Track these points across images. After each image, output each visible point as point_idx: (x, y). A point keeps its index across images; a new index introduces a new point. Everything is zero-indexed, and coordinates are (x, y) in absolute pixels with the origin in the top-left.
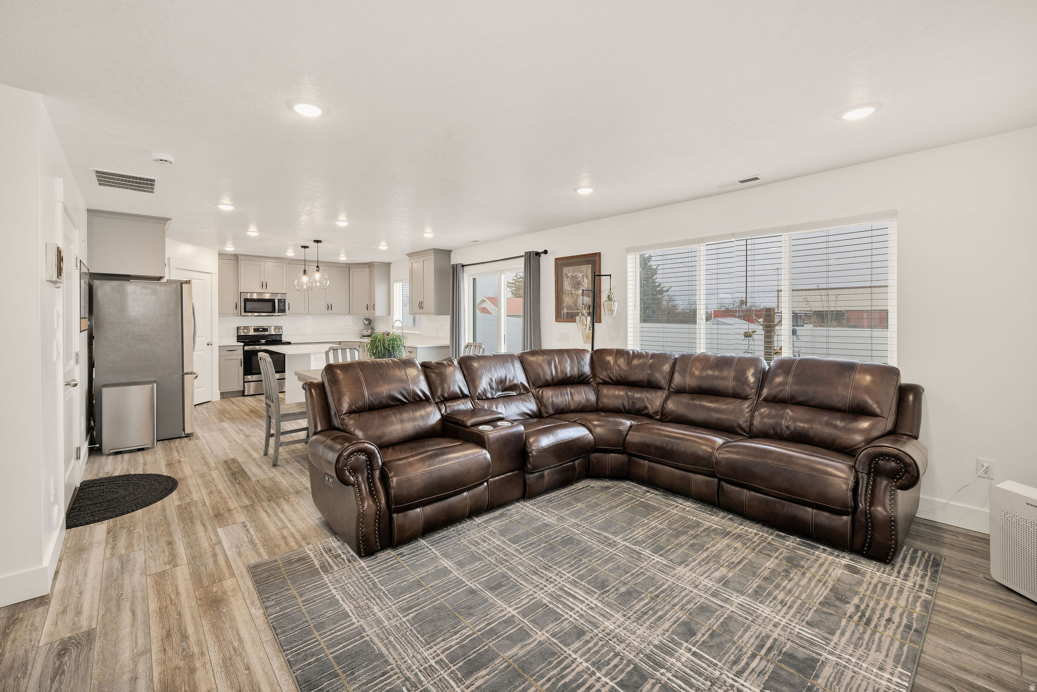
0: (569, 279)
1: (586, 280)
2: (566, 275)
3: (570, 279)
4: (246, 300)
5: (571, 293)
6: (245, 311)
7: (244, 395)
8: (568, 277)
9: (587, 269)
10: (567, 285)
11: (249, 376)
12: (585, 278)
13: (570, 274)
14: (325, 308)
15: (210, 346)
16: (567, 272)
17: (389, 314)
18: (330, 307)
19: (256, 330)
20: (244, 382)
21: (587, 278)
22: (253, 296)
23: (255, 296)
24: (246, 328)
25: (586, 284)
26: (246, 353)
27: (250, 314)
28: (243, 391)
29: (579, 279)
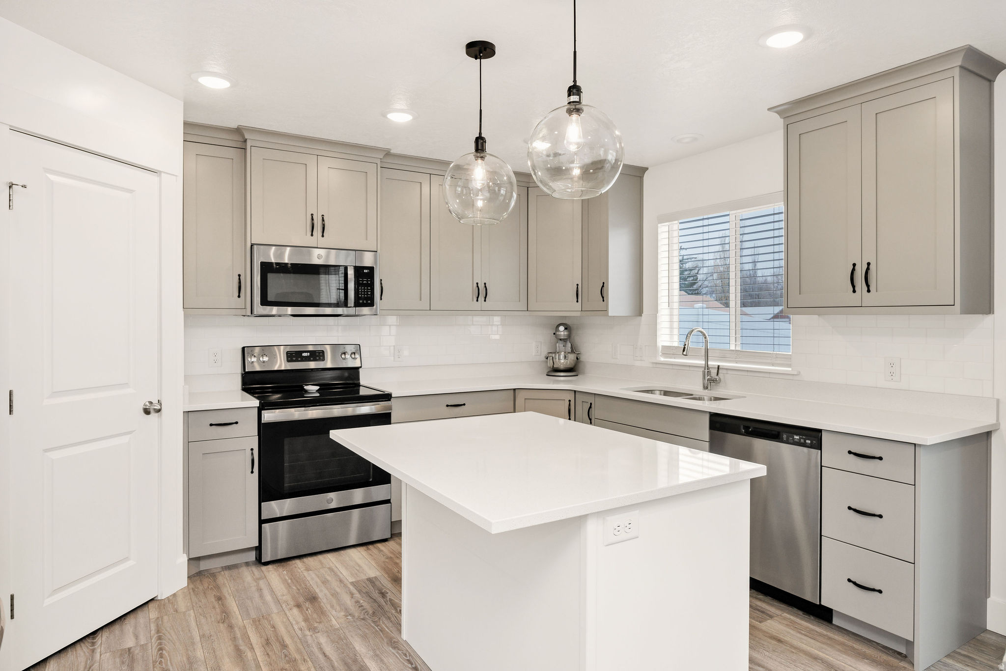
4: (267, 268)
6: (265, 302)
7: (260, 561)
11: (273, 504)
14: (470, 292)
15: (153, 415)
17: (639, 312)
18: (481, 292)
19: (294, 355)
20: (261, 522)
22: (282, 255)
23: (287, 258)
24: (266, 349)
26: (266, 431)
27: (275, 310)
28: (259, 549)
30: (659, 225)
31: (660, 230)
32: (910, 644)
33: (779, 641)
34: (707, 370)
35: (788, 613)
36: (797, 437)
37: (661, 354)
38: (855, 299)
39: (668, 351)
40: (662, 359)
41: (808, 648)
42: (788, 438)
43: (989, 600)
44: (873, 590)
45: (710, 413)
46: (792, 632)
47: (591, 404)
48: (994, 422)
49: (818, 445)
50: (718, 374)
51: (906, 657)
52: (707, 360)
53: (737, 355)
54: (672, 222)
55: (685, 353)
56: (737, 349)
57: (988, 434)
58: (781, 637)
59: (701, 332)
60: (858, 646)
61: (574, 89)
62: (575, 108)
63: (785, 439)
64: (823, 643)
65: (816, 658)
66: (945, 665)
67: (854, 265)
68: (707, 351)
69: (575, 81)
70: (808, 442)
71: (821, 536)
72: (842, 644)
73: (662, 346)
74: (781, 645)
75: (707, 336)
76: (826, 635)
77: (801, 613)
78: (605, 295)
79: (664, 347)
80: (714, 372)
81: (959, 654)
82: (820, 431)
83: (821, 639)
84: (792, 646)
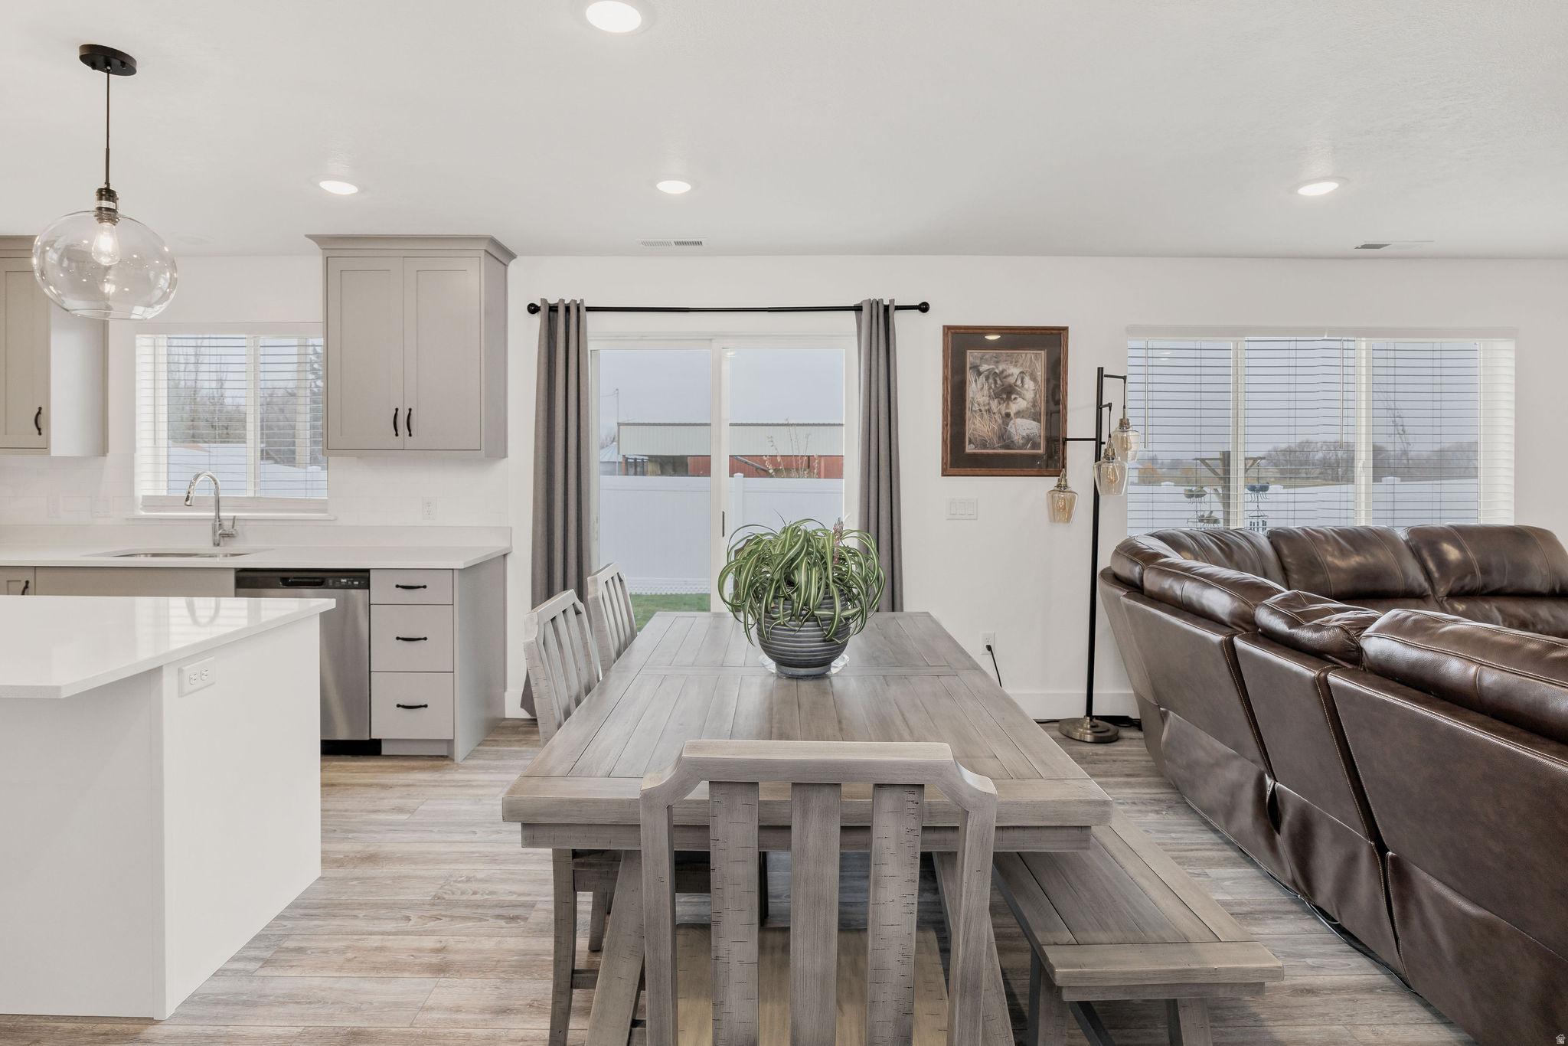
0: (982, 378)
1: (1029, 384)
2: (975, 368)
3: (987, 378)
5: (989, 411)
8: (979, 374)
9: (1036, 360)
10: (977, 391)
12: (1027, 379)
13: (984, 367)
16: (978, 362)
17: (102, 448)
21: (1034, 379)
25: (1031, 391)
29: (1011, 380)
30: (137, 336)
31: (138, 343)
32: (450, 743)
33: (333, 785)
34: (218, 523)
35: (336, 761)
36: (343, 581)
37: (141, 506)
38: (396, 442)
39: (151, 502)
40: (143, 513)
41: (362, 781)
42: (334, 583)
43: (506, 694)
44: (420, 707)
45: (236, 569)
46: (344, 774)
47: (27, 582)
48: (508, 546)
49: (366, 585)
50: (233, 527)
51: (447, 757)
52: (218, 510)
53: (255, 503)
54: (158, 336)
55: (188, 503)
56: (257, 495)
57: (505, 556)
58: (333, 782)
59: (211, 477)
60: (406, 763)
61: (107, 193)
62: (108, 215)
63: (331, 584)
64: (374, 772)
65: (370, 785)
66: (478, 751)
67: (397, 410)
68: (218, 501)
69: (107, 183)
70: (356, 583)
71: (370, 672)
72: (391, 767)
73: (143, 496)
74: (334, 788)
75: (219, 482)
76: (378, 766)
77: (349, 757)
78: (42, 425)
79: (145, 498)
80: (227, 525)
81: (487, 740)
82: (368, 571)
83: (373, 770)
84: (346, 785)
